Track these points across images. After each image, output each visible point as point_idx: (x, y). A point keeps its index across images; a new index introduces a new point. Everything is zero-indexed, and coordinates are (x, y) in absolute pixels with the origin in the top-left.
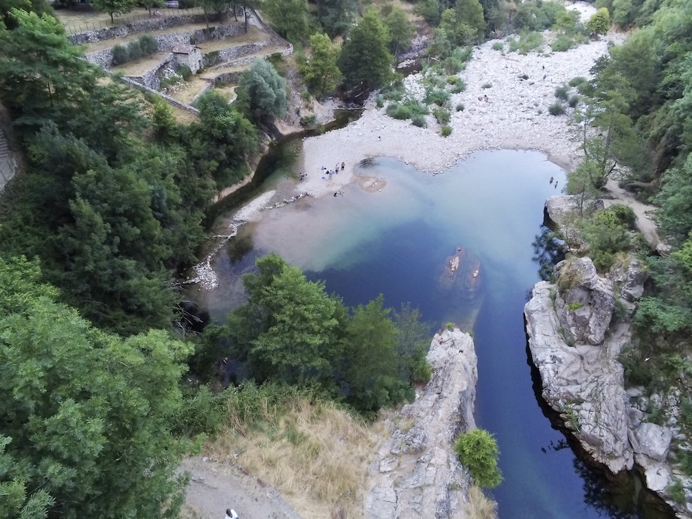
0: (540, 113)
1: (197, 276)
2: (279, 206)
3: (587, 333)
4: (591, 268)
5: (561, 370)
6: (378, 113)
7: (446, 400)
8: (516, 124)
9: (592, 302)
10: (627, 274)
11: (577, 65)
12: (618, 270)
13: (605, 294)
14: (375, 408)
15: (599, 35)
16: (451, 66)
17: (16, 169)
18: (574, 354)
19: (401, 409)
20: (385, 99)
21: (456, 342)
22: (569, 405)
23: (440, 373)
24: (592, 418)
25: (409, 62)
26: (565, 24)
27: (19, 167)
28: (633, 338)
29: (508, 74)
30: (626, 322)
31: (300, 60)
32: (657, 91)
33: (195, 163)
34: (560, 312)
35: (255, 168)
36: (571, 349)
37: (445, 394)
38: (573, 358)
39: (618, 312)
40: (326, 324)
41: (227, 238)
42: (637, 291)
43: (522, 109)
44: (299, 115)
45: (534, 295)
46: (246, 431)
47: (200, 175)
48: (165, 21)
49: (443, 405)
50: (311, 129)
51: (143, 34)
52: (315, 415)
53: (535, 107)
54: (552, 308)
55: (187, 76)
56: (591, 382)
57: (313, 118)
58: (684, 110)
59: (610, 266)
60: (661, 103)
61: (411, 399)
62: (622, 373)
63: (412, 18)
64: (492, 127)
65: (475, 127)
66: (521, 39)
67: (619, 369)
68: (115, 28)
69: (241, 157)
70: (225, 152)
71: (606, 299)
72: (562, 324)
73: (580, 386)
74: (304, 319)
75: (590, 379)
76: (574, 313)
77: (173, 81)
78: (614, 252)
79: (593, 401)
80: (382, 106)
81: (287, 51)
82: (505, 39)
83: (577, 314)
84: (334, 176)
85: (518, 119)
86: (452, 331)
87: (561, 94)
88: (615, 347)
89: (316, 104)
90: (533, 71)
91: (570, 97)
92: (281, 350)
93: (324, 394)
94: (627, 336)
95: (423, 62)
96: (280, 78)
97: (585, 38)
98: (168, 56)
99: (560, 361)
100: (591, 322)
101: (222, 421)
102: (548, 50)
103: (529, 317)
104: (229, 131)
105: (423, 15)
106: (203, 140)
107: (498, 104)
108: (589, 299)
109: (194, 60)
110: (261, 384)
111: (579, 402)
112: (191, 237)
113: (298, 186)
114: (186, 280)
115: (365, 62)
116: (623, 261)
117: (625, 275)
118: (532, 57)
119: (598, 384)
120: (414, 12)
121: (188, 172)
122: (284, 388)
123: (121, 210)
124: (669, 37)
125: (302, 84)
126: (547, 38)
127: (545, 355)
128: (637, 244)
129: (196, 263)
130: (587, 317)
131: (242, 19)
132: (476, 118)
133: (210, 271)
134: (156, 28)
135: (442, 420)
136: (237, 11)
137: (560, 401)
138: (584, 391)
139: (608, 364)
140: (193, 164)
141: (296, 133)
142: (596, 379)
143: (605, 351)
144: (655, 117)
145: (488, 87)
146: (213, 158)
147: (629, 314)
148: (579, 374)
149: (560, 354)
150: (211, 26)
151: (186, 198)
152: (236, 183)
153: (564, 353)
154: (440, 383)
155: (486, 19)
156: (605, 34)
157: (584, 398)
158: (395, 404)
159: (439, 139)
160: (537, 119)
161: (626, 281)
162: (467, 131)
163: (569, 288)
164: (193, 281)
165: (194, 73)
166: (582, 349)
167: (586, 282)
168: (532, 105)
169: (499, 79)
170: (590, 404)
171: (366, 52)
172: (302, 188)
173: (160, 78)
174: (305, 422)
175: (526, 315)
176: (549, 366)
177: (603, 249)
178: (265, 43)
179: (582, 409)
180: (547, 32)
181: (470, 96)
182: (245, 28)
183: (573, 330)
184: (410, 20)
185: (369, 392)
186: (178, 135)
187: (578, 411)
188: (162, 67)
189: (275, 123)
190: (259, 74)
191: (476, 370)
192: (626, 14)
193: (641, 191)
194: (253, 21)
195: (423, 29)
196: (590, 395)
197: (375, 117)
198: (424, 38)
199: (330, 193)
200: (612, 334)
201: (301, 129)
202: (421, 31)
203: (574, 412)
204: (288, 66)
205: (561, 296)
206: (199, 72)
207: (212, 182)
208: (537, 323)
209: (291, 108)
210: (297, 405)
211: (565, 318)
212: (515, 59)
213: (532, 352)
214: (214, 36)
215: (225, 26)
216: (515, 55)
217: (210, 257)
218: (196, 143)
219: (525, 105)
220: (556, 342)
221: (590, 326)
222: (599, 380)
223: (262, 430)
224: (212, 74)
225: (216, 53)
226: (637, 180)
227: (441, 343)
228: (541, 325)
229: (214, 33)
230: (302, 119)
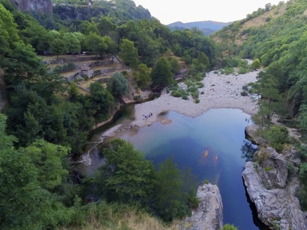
0: (237, 95)
1: (82, 160)
2: (123, 130)
3: (277, 182)
4: (273, 150)
5: (266, 201)
6: (167, 95)
7: (209, 213)
8: (228, 99)
9: (277, 166)
10: (291, 153)
11: (250, 79)
12: (286, 152)
13: (282, 161)
14: (170, 220)
15: (257, 69)
16: (197, 78)
17: (4, 106)
18: (272, 193)
19: (185, 219)
20: (170, 90)
21: (210, 189)
22: (274, 221)
23: (204, 202)
24: (287, 227)
25: (179, 78)
26: (242, 65)
27: (5, 106)
28: (300, 185)
29: (221, 81)
30: (295, 176)
31: (134, 74)
32: (287, 83)
33: (86, 110)
34: (261, 173)
35: (113, 115)
36: (269, 191)
37: (208, 210)
38: (272, 195)
39: (291, 170)
40: (144, 171)
41: (98, 143)
42: (298, 161)
43: (229, 94)
44: (133, 95)
45: (246, 168)
46: (99, 226)
47: (88, 116)
48: (79, 59)
49: (207, 215)
50: (138, 101)
51: (70, 62)
52: (138, 219)
53: (234, 93)
54: (256, 172)
55: (86, 79)
56: (283, 208)
57: (139, 96)
58: (302, 85)
59: (282, 150)
60: (289, 88)
61: (190, 215)
62: (299, 202)
63: (180, 62)
64: (217, 100)
65: (209, 100)
66: (225, 70)
67: (297, 200)
68: (58, 60)
69: (107, 109)
70: (100, 107)
71: (283, 164)
72: (263, 179)
73: (278, 210)
74: (133, 168)
75: (282, 206)
76: (268, 172)
77: (80, 80)
78: (282, 143)
79: (286, 218)
80: (169, 93)
81: (129, 71)
82: (219, 70)
83: (270, 172)
84: (149, 118)
85: (228, 97)
86: (208, 184)
87: (245, 88)
88: (292, 189)
89: (141, 92)
90: (232, 80)
91: (249, 89)
92: (121, 184)
93: (143, 209)
94: (297, 183)
95: (185, 78)
96: (125, 79)
97: (252, 70)
98: (79, 71)
99: (265, 198)
100: (278, 176)
101: (86, 220)
102: (237, 74)
103: (245, 177)
104: (102, 98)
105: (185, 61)
106: (90, 101)
107: (219, 92)
108: (275, 165)
109: (90, 73)
110: (110, 202)
111: (279, 219)
112: (81, 141)
113: (132, 122)
114: (77, 161)
115: (162, 75)
116: (288, 147)
117: (290, 153)
118: (230, 76)
119: (287, 209)
120: (181, 60)
121: (83, 114)
122: (121, 206)
123: (49, 122)
124: (287, 64)
125: (135, 83)
126: (236, 70)
127: (257, 195)
128: (292, 141)
129: (82, 154)
130: (275, 174)
131: (111, 59)
132: (210, 97)
133: (88, 157)
134: (75, 61)
135: (208, 223)
136: (109, 56)
137: (268, 219)
138: (280, 213)
139: (290, 198)
140: (85, 111)
141: (132, 103)
142: (286, 206)
143: (287, 191)
144: (288, 93)
145: (214, 85)
146: (95, 108)
147: (296, 172)
148: (276, 204)
149: (265, 194)
150: (98, 61)
151: (81, 125)
152: (104, 121)
153: (266, 193)
154: (204, 206)
155: (210, 63)
156: (259, 69)
157: (281, 216)
158: (181, 217)
159: (194, 104)
160: (236, 97)
161: (291, 156)
162: (206, 101)
163: (263, 160)
164: (80, 162)
165: (89, 78)
166: (276, 191)
167: (272, 156)
168: (233, 92)
169: (218, 83)
170: (285, 220)
171: (162, 71)
172: (134, 123)
173: (75, 79)
174: (132, 223)
175: (244, 177)
176: (259, 200)
177: (278, 142)
178: (120, 68)
179: (281, 223)
180: (235, 68)
181: (206, 89)
182: (112, 62)
183: (269, 181)
184: (179, 63)
185: (167, 210)
186: (80, 99)
187: (279, 224)
188: (76, 75)
189: (123, 98)
190: (117, 77)
191: (222, 203)
192: (267, 61)
193: (288, 123)
194: (115, 60)
195: (184, 66)
196: (284, 215)
197: (166, 96)
198: (185, 70)
199: (146, 125)
200: (289, 183)
201: (134, 101)
202: (184, 67)
203: (277, 225)
204: (129, 76)
205: (260, 166)
206: (91, 78)
207: (93, 119)
208: (250, 179)
209: (130, 92)
210: (128, 214)
211: (264, 175)
212: (224, 76)
213: (249, 194)
214: (99, 65)
215: (104, 61)
216: (223, 75)
217: (89, 151)
218: (87, 102)
219: (230, 92)
220: (261, 188)
221: (278, 178)
222: (287, 207)
223: (108, 226)
224: (97, 79)
225: (99, 71)
226: (285, 119)
227: (202, 190)
228: (252, 180)
229: (99, 64)
230: (135, 97)
